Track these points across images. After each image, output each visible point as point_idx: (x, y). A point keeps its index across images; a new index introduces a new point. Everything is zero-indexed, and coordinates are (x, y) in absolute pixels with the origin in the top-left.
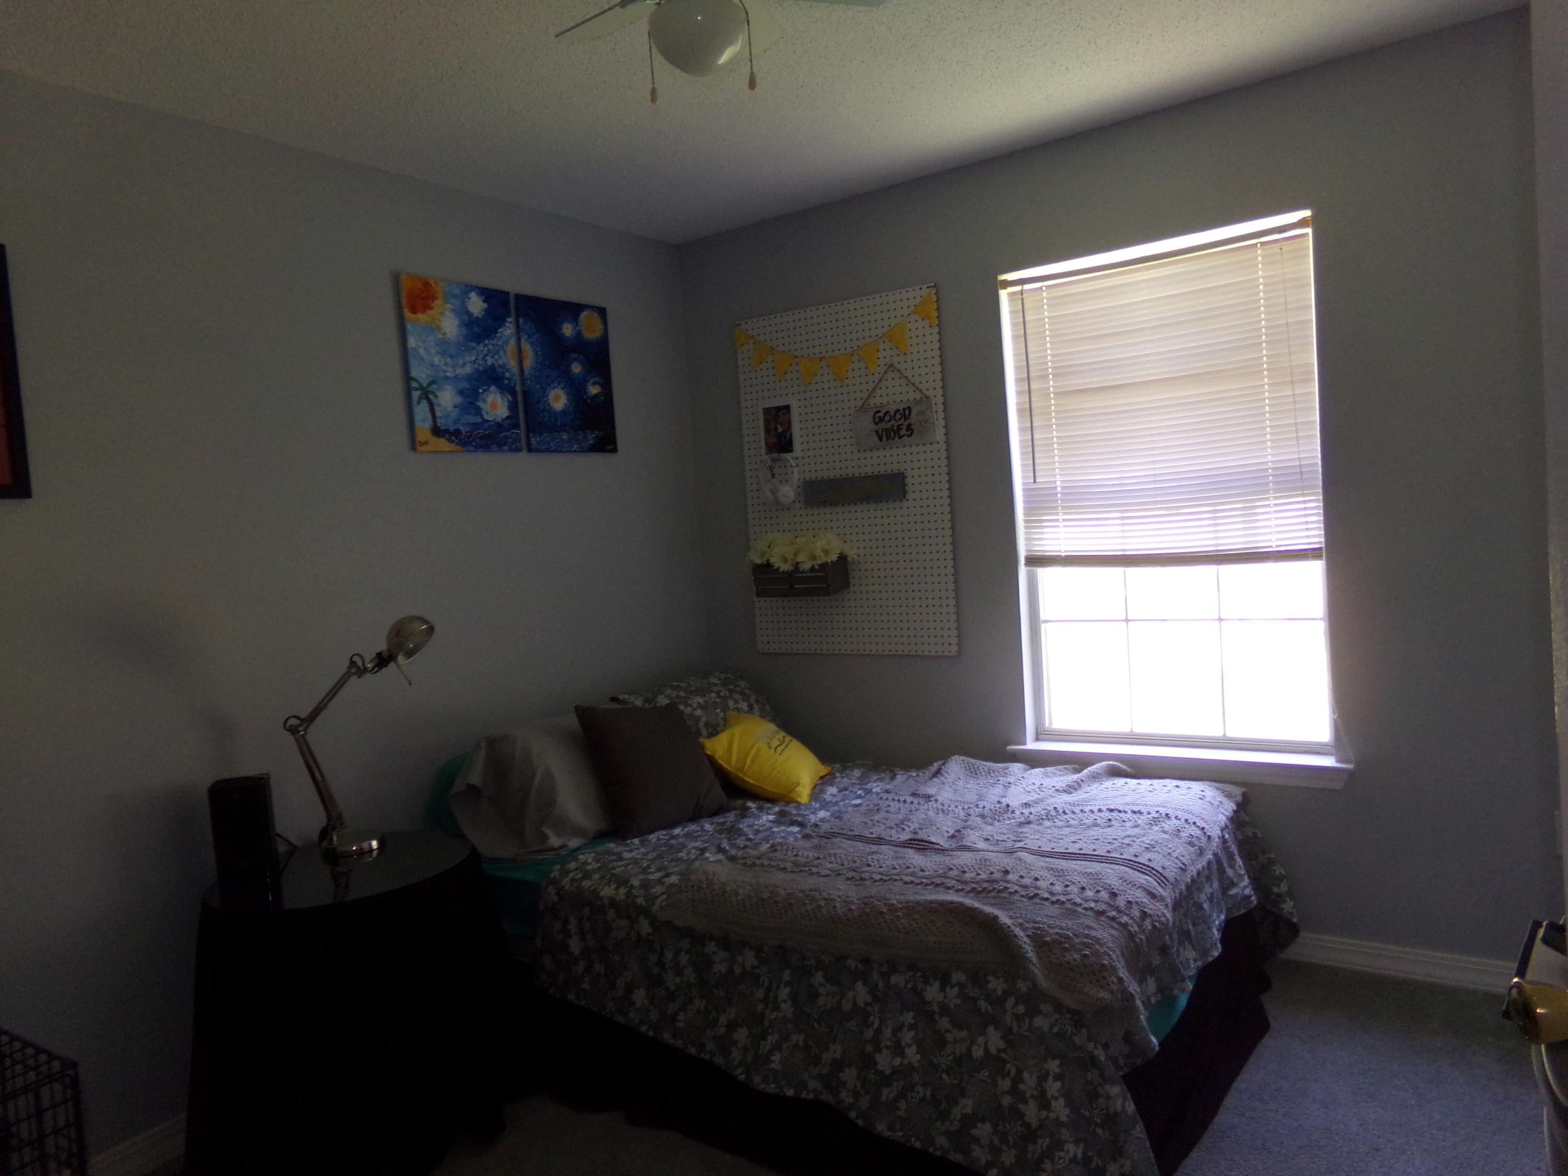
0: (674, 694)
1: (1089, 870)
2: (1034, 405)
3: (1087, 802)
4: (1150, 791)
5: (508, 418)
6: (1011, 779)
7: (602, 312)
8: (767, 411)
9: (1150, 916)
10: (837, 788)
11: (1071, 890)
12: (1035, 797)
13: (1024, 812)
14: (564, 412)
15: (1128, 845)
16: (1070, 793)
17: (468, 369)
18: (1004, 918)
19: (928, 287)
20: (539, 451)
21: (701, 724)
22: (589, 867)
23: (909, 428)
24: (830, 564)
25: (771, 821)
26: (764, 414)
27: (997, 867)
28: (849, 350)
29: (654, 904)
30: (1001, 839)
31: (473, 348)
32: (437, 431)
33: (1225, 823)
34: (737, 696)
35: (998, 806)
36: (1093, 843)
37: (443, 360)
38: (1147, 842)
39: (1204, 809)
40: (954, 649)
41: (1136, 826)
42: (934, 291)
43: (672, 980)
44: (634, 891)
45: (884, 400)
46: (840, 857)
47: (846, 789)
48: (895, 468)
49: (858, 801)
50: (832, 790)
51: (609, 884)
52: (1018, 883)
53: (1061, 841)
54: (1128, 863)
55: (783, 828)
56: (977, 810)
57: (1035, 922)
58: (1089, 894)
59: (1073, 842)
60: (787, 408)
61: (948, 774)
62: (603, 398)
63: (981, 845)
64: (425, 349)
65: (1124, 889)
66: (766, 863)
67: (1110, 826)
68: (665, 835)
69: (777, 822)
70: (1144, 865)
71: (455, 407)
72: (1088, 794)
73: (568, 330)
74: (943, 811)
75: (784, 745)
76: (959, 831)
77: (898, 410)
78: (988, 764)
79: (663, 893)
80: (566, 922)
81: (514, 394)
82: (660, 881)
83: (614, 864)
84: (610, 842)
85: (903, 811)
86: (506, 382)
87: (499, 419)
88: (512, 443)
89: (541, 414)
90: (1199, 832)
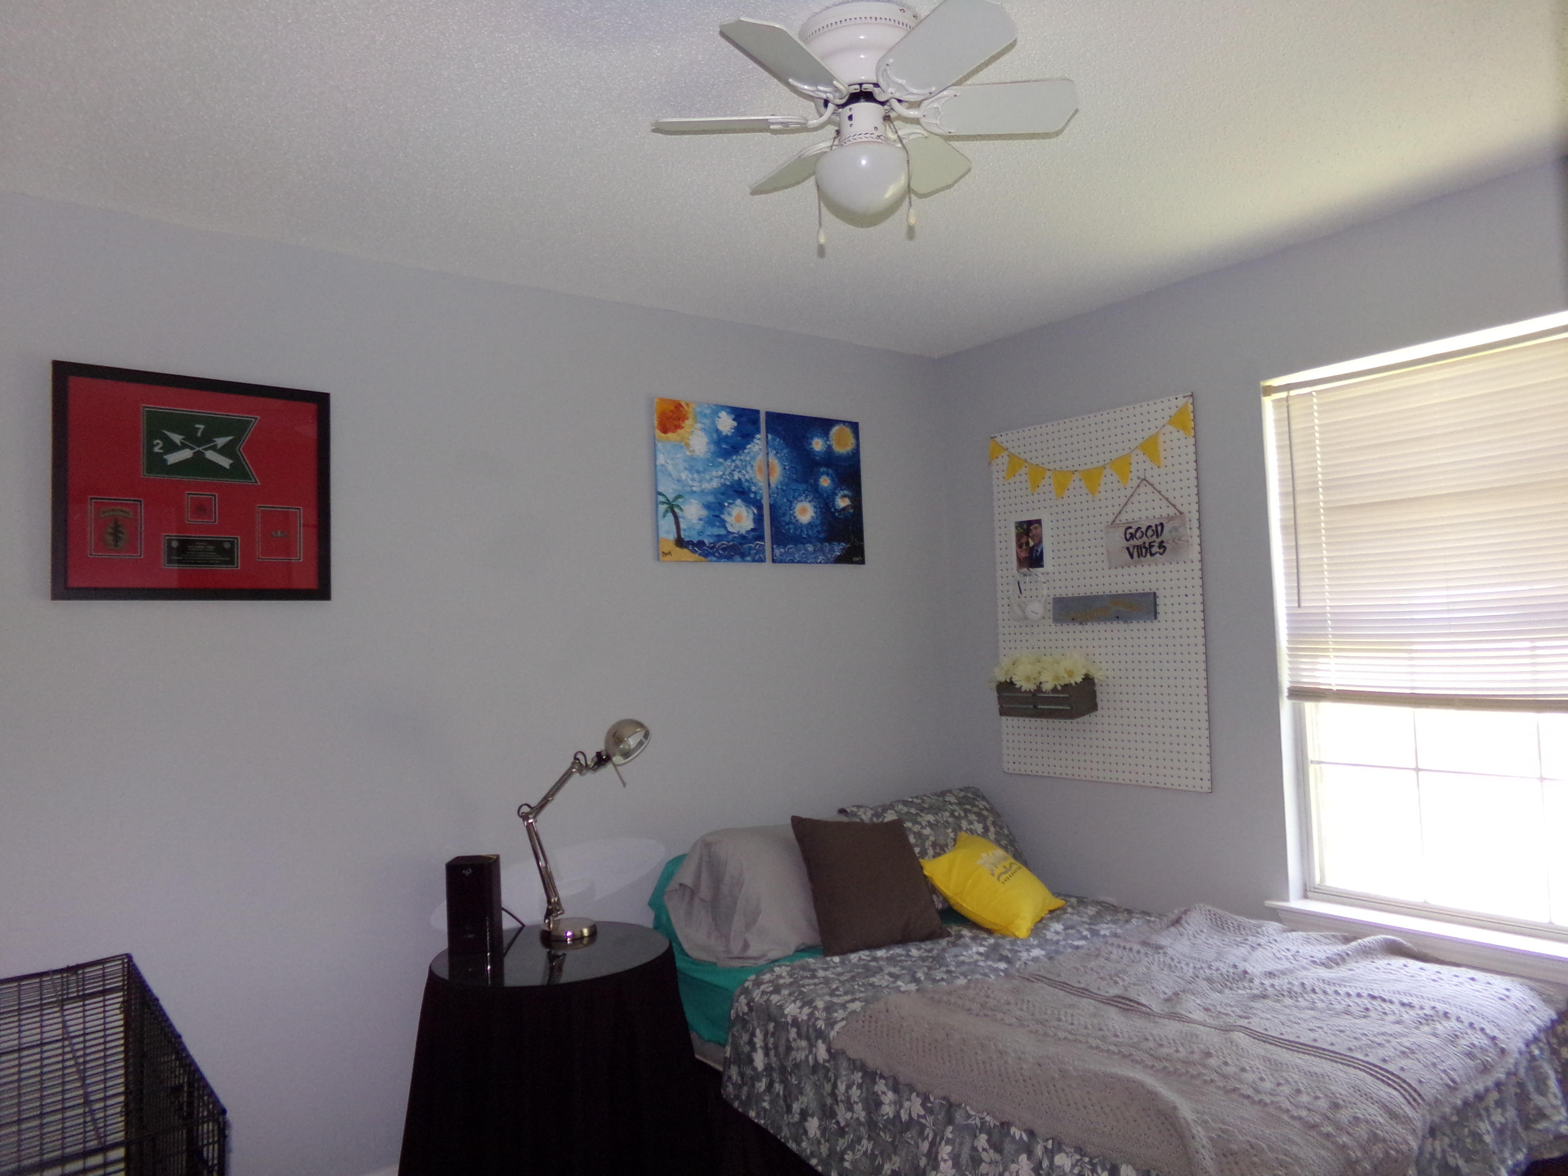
0: (905, 809)
1: (1315, 1069)
2: (1299, 522)
3: (1346, 981)
4: (1434, 980)
5: (753, 530)
6: (1262, 941)
7: (854, 426)
8: (1019, 525)
9: (1384, 1140)
10: (1063, 925)
11: (1281, 1091)
12: (1287, 965)
13: (1264, 982)
14: (810, 525)
15: (1379, 1044)
16: (1330, 967)
17: (715, 484)
18: (1186, 1111)
19: (1184, 397)
20: (781, 562)
21: (928, 844)
22: (781, 981)
23: (1161, 545)
24: (1074, 685)
25: (980, 954)
26: (1016, 527)
27: (1202, 1046)
28: (1102, 463)
29: (832, 1029)
30: (1225, 1012)
31: (721, 464)
32: (680, 542)
33: (1534, 1035)
34: (973, 817)
35: (1231, 970)
36: (1334, 1035)
37: (690, 475)
38: (1408, 1044)
39: (1502, 1012)
40: (1206, 784)
41: (1398, 1023)
42: (1191, 400)
43: (843, 1116)
44: (816, 1012)
45: (1136, 516)
46: (1034, 1006)
47: (1072, 927)
48: (1146, 588)
49: (1081, 943)
50: (1058, 927)
51: (794, 1001)
52: (1219, 1071)
53: (1296, 1026)
54: (1370, 1068)
55: (990, 963)
56: (1207, 971)
57: (1223, 1123)
58: (1305, 1099)
59: (1310, 1030)
60: (1039, 522)
61: (1188, 924)
62: (851, 511)
63: (1198, 1015)
64: (673, 465)
65: (1354, 1100)
66: (953, 1000)
67: (1365, 1017)
68: (868, 956)
69: (986, 956)
70: (1393, 1074)
71: (700, 520)
72: (1351, 972)
73: (818, 445)
74: (1170, 967)
75: (1010, 873)
76: (1176, 994)
77: (1150, 527)
78: (1239, 918)
79: (843, 1019)
80: (753, 1035)
81: (760, 507)
82: (844, 1006)
83: (806, 981)
84: (810, 957)
85: (1125, 960)
86: (752, 496)
87: (743, 532)
88: (756, 554)
89: (787, 527)
90: (1485, 1042)
